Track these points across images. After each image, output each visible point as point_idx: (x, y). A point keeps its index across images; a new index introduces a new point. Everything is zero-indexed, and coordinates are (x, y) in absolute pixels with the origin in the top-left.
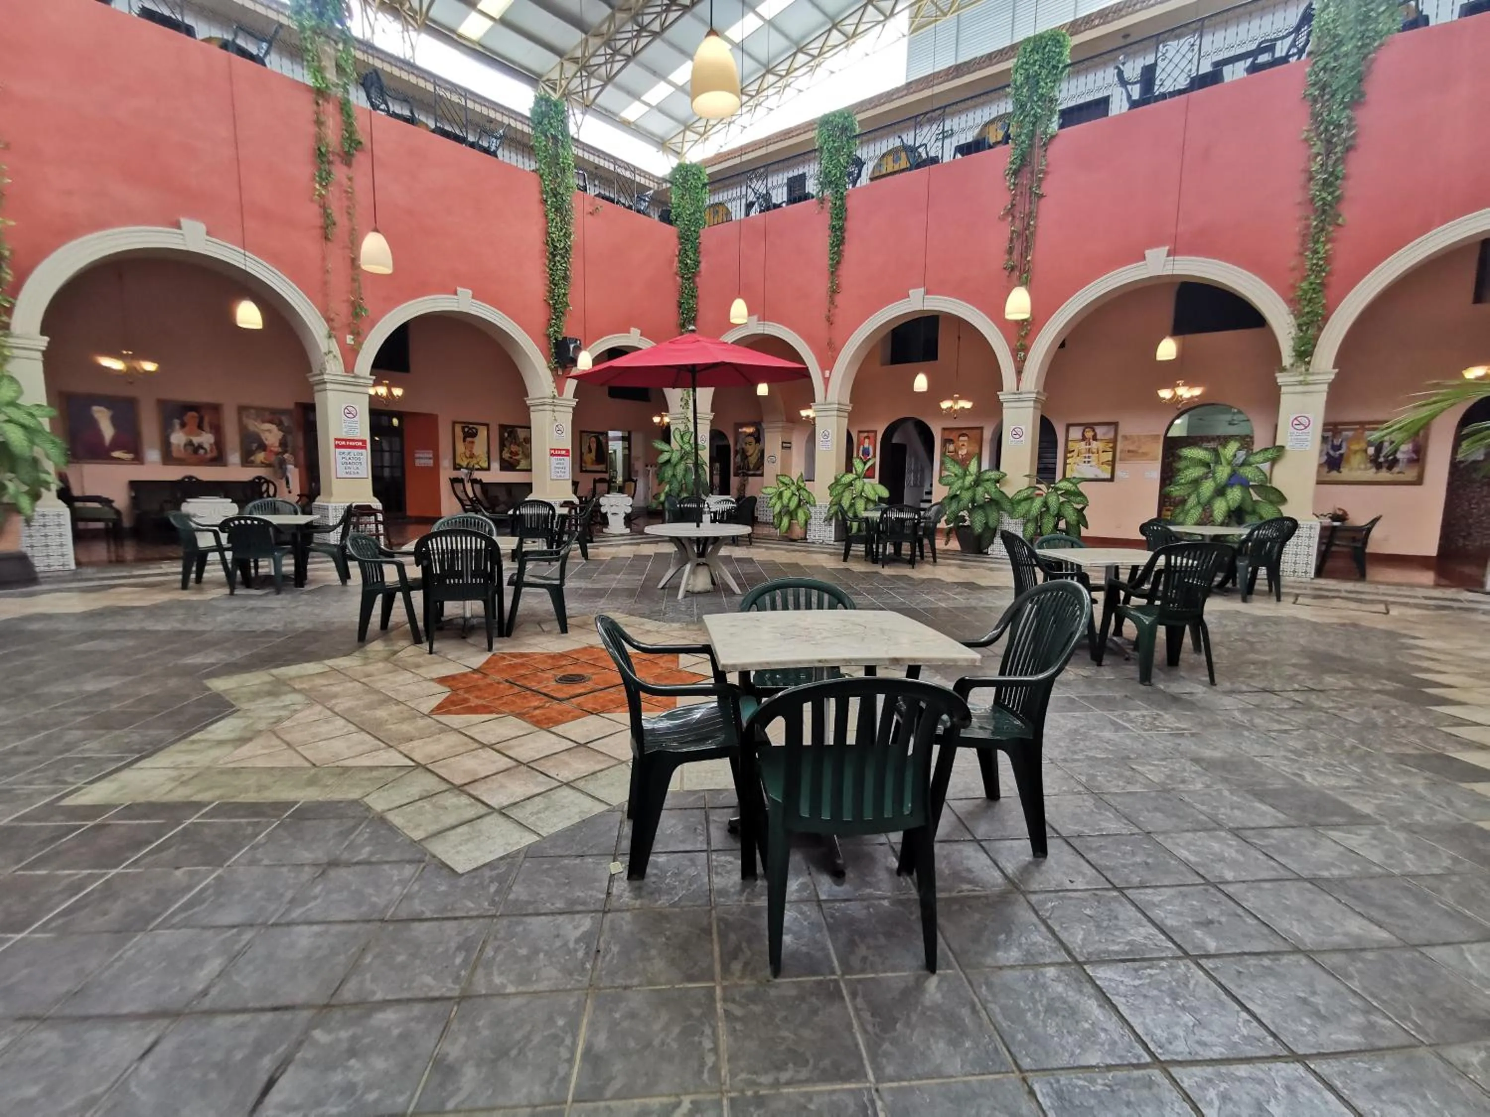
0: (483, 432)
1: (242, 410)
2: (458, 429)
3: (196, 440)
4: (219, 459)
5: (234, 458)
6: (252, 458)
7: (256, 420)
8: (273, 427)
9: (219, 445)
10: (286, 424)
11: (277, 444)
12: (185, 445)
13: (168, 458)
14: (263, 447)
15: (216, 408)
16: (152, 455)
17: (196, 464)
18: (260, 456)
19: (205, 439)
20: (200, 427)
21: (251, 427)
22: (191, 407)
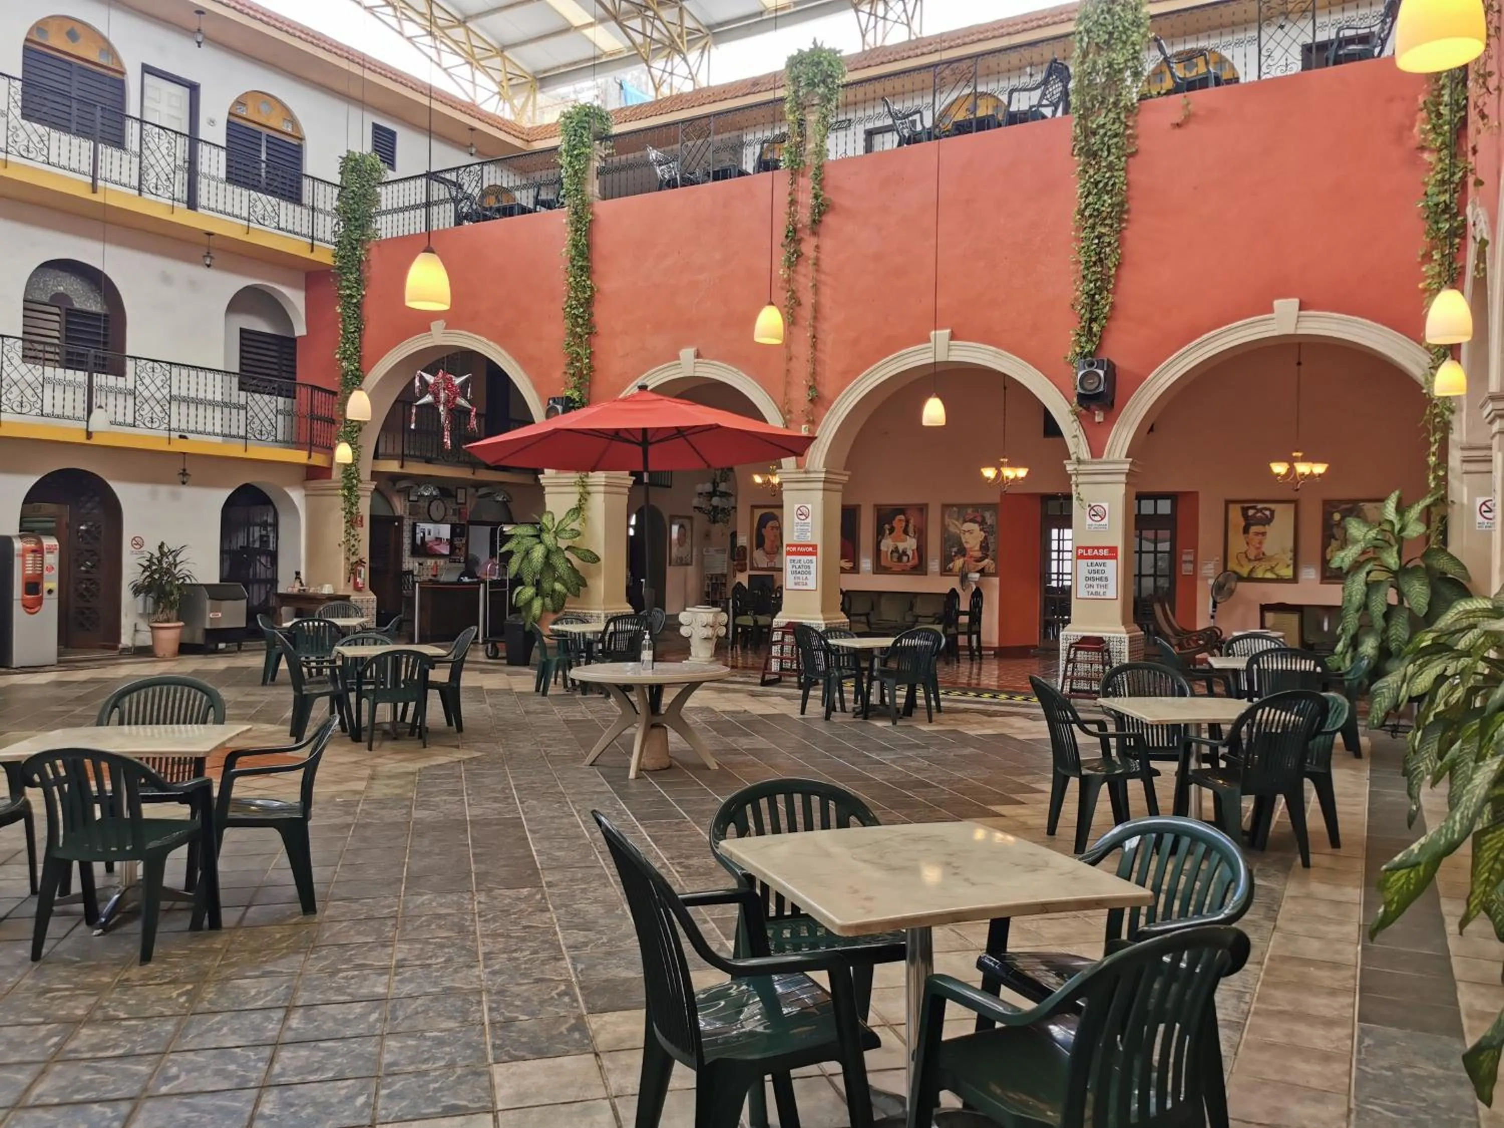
0: (1284, 517)
1: (946, 507)
2: (1235, 513)
3: (901, 546)
4: (919, 568)
5: (934, 565)
6: (951, 565)
7: (957, 520)
8: (975, 527)
9: (921, 550)
10: (989, 522)
11: (977, 548)
12: (892, 552)
13: (879, 568)
14: (962, 552)
15: (922, 509)
16: (866, 564)
17: (903, 572)
18: (958, 563)
19: (910, 544)
20: (906, 532)
21: (952, 529)
22: (900, 510)
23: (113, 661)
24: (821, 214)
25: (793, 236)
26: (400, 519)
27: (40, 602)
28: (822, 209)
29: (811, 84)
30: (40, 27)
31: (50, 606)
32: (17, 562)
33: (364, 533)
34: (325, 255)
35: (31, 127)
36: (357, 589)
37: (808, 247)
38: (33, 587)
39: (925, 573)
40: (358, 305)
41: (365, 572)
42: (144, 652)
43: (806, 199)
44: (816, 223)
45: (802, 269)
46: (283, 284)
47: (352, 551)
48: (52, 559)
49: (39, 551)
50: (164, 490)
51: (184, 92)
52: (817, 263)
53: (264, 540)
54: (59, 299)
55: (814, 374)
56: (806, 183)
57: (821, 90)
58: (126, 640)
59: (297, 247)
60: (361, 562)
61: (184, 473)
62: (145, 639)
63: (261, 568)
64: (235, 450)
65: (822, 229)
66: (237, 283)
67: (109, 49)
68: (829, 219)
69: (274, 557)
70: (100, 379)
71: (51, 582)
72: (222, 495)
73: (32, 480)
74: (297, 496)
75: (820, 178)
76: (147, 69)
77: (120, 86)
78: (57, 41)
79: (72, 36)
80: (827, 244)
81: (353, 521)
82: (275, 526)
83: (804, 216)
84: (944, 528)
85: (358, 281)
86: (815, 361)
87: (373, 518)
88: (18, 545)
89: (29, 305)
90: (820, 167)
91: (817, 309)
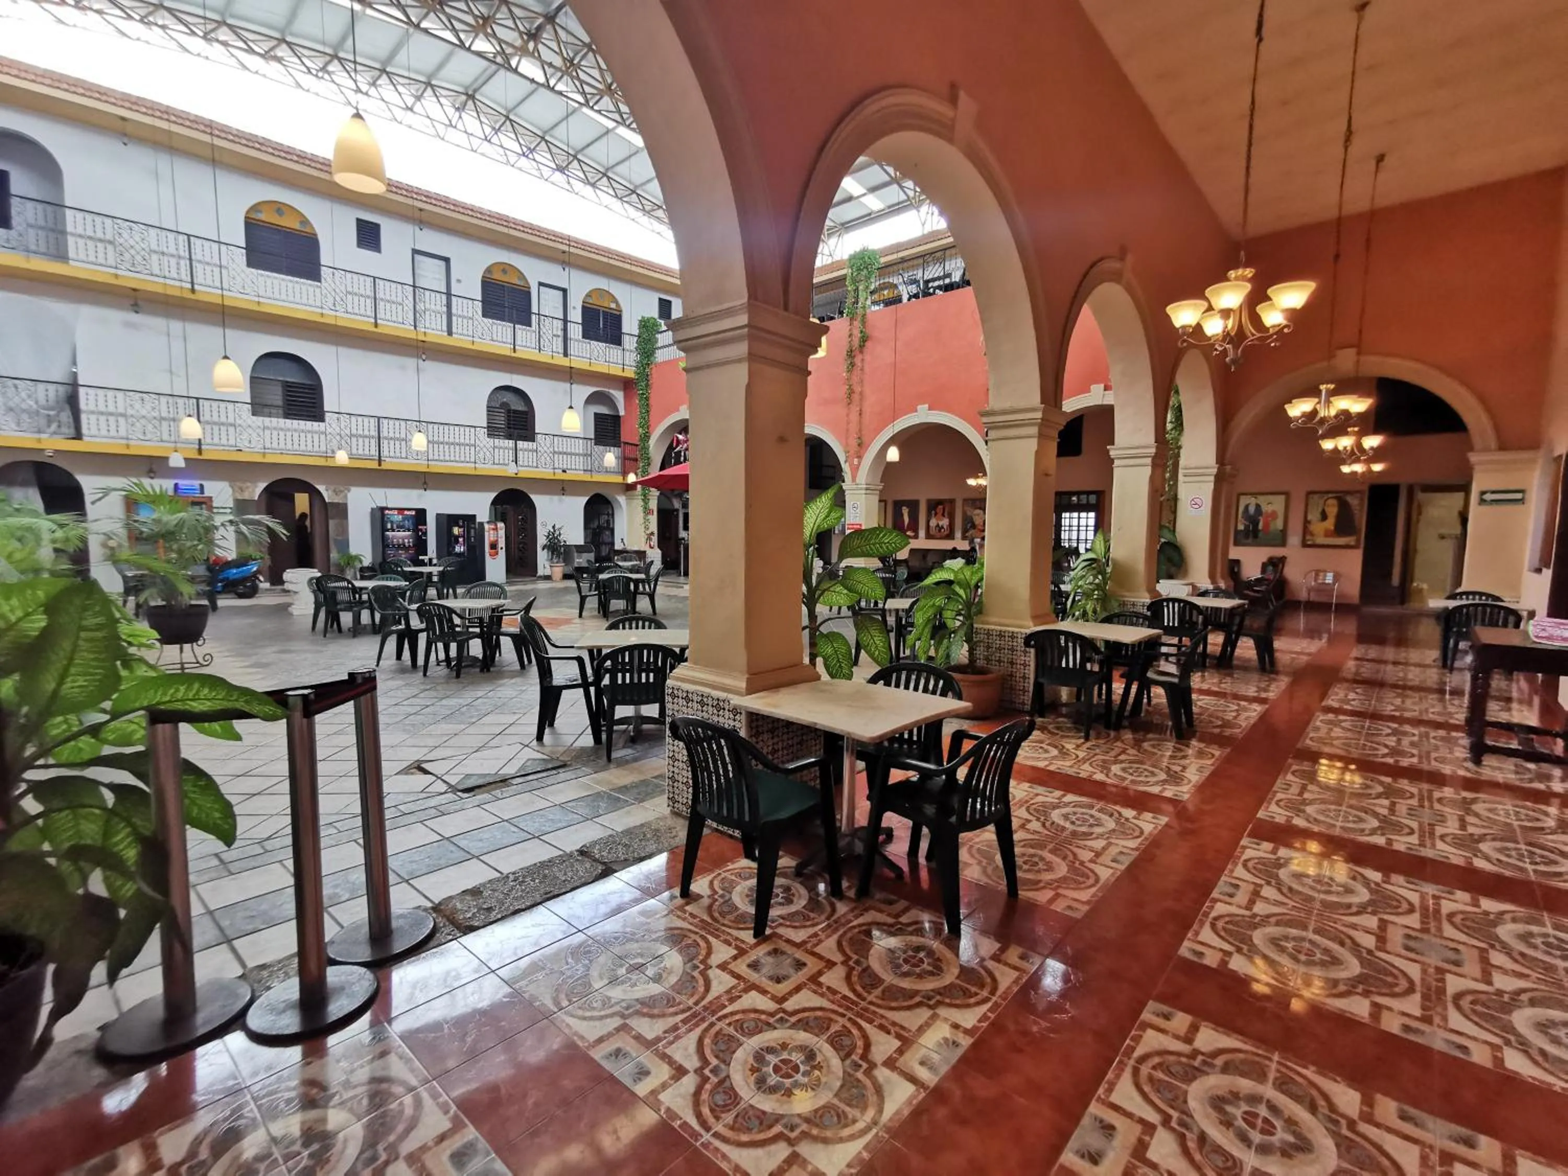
1: (965, 500)
3: (941, 523)
4: (950, 536)
5: (958, 534)
6: (967, 534)
7: (971, 508)
8: (981, 512)
9: (951, 526)
11: (982, 523)
12: (936, 526)
13: (929, 536)
14: (974, 526)
15: (952, 502)
16: (922, 533)
17: (941, 538)
18: (971, 532)
19: (945, 522)
20: (943, 515)
21: (969, 513)
22: (940, 502)
23: (533, 582)
24: (864, 341)
25: (851, 354)
26: (677, 510)
27: (497, 553)
28: (864, 339)
29: (859, 270)
30: (489, 270)
31: (502, 554)
32: (486, 534)
33: (654, 519)
34: (630, 373)
35: (485, 320)
36: (651, 547)
37: (858, 360)
38: (494, 546)
39: (953, 539)
40: (647, 399)
41: (655, 539)
42: (548, 578)
43: (857, 333)
44: (862, 347)
45: (855, 372)
46: (614, 389)
47: (647, 528)
48: (502, 533)
49: (496, 529)
50: (556, 498)
51: (560, 293)
52: (862, 370)
53: (608, 522)
54: (504, 405)
55: (860, 430)
56: (857, 323)
57: (865, 272)
58: (541, 572)
59: (616, 371)
60: (652, 534)
61: (563, 489)
62: (548, 572)
63: (606, 536)
64: (587, 477)
65: (865, 350)
66: (591, 390)
67: (522, 276)
68: (868, 344)
69: (612, 531)
70: (521, 444)
71: (502, 543)
72: (584, 500)
73: (494, 495)
74: (622, 499)
75: (864, 322)
76: (541, 284)
77: (528, 294)
78: (497, 276)
79: (504, 272)
80: (867, 357)
81: (647, 511)
82: (613, 515)
83: (856, 343)
84: (964, 513)
85: (647, 385)
86: (860, 422)
87: (659, 511)
88: (486, 526)
89: (490, 409)
90: (864, 316)
91: (861, 393)
